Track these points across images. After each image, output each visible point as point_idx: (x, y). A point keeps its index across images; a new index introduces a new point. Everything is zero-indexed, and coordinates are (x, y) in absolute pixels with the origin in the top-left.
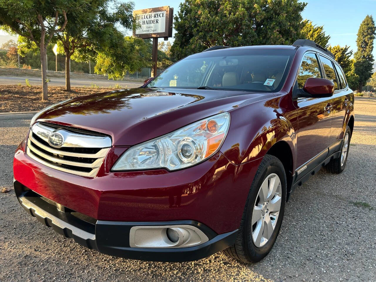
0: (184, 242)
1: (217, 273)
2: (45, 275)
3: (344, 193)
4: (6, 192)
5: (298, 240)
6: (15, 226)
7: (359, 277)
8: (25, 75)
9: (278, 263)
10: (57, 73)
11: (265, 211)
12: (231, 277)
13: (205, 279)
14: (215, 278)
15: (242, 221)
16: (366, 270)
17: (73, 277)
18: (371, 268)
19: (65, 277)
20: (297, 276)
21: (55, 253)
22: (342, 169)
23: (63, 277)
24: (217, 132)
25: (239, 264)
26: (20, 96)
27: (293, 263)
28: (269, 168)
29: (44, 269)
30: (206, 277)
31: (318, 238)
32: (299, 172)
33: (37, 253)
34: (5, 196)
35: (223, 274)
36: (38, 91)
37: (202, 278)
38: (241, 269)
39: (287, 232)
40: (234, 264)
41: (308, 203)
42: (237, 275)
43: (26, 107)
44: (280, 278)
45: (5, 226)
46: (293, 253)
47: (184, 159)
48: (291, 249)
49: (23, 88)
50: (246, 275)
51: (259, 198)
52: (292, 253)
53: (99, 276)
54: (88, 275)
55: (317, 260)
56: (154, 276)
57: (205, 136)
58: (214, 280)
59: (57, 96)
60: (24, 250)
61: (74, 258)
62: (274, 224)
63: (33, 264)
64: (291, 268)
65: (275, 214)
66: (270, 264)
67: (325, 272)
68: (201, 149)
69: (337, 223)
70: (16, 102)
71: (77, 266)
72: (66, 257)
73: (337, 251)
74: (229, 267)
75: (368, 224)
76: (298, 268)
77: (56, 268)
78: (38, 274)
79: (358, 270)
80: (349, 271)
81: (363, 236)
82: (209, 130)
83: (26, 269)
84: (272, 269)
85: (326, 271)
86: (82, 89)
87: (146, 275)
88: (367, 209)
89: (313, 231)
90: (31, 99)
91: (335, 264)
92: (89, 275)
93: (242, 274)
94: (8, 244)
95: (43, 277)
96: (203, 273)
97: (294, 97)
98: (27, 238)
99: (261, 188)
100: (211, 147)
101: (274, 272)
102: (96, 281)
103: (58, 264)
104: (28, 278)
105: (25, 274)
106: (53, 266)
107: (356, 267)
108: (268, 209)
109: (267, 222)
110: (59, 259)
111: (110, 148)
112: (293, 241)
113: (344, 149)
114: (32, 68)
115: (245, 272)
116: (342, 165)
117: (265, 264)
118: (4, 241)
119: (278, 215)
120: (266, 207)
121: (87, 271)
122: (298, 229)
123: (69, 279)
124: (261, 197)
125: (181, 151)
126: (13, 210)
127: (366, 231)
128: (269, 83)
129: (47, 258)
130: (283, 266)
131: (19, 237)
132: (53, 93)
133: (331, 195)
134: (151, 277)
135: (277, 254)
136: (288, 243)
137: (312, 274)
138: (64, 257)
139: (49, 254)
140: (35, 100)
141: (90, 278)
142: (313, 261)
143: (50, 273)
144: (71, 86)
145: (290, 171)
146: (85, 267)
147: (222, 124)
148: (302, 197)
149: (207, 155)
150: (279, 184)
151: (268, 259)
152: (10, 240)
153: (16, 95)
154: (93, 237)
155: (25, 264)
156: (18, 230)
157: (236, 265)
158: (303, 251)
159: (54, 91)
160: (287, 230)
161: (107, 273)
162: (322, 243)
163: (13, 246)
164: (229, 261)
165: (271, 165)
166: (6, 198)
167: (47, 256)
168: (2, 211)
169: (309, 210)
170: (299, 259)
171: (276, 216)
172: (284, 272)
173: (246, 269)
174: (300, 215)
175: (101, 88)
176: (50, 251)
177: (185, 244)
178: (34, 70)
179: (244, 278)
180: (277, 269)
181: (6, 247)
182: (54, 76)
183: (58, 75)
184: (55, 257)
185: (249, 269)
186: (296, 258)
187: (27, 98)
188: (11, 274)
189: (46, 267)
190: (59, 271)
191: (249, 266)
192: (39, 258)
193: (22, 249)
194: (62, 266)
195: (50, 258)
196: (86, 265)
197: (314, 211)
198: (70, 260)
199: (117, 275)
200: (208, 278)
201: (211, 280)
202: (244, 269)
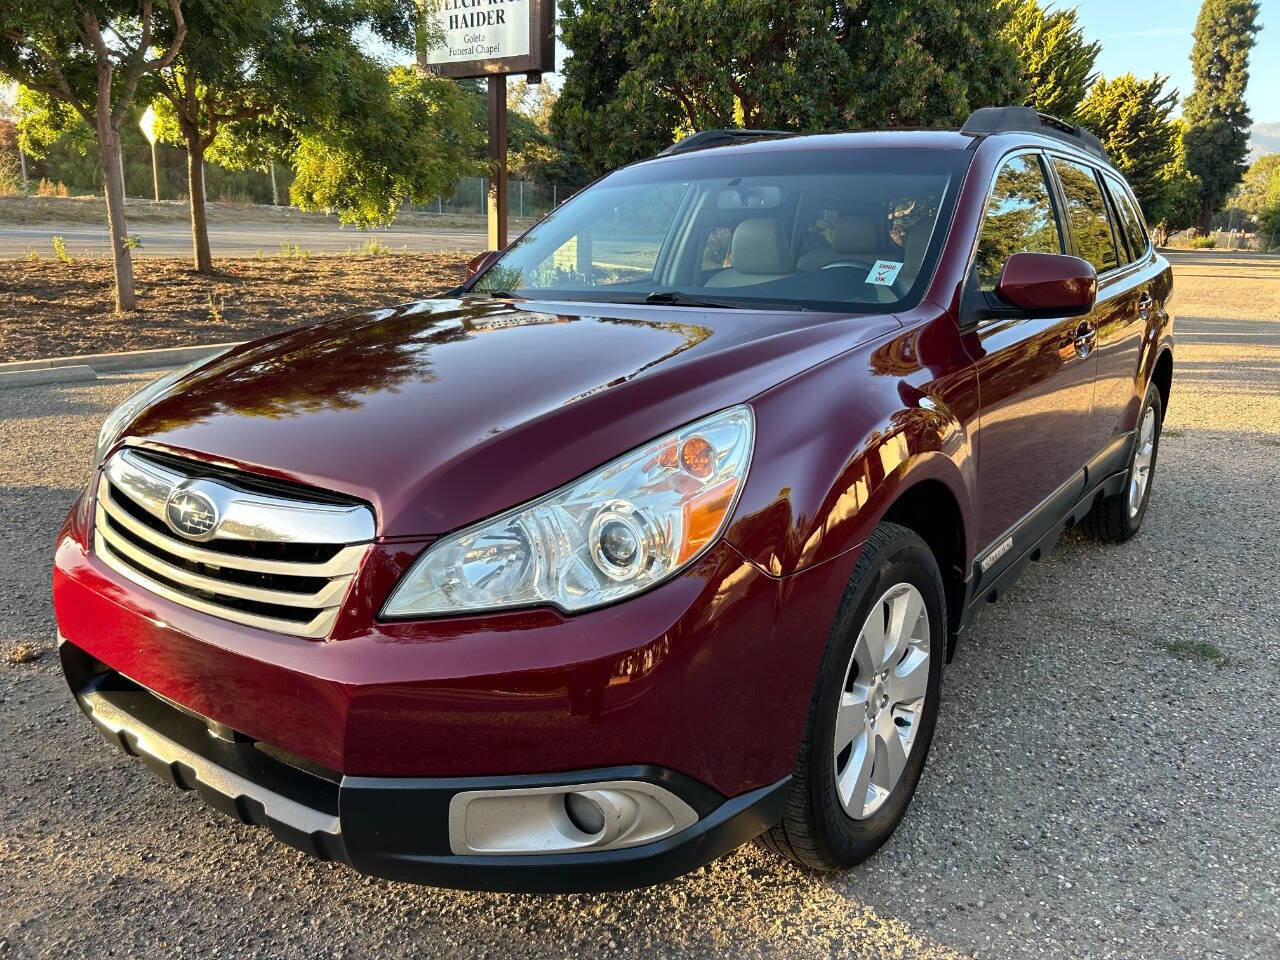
0: (620, 832)
1: (731, 908)
2: (184, 940)
3: (1138, 612)
4: (29, 659)
5: (984, 784)
6: (70, 779)
7: (1176, 900)
8: (49, 220)
9: (921, 864)
10: (161, 205)
11: (878, 703)
12: (775, 916)
13: (692, 930)
14: (723, 926)
15: (804, 746)
16: (1200, 876)
17: (275, 944)
18: (1214, 868)
19: (250, 946)
20: (981, 904)
21: (209, 865)
22: (1133, 525)
23: (241, 944)
24: (712, 474)
25: (798, 873)
26: (38, 298)
27: (971, 860)
28: (886, 568)
29: (180, 921)
30: (696, 923)
31: (1051, 773)
32: (986, 564)
33: (153, 867)
34: (25, 673)
35: (748, 910)
36: (100, 277)
37: (684, 927)
38: (807, 891)
39: (951, 758)
40: (783, 873)
41: (1019, 653)
42: (795, 909)
43: (64, 339)
44: (927, 913)
45: (37, 781)
46: (970, 828)
47: (614, 572)
48: (964, 816)
49: (45, 268)
50: (821, 909)
51: (855, 666)
52: (967, 829)
53: (357, 934)
54: (322, 934)
55: (1045, 849)
56: (532, 928)
57: (677, 491)
58: (723, 929)
59: (168, 296)
60: (108, 858)
61: (272, 879)
62: (907, 739)
63: (144, 905)
64: (964, 878)
65: (909, 708)
66: (896, 869)
67: (1069, 885)
68: (661, 534)
69: (1113, 719)
70: (25, 322)
71: (285, 905)
72: (246, 875)
73: (1109, 813)
74: (767, 884)
75: (1210, 717)
76: (985, 878)
77: (219, 917)
78: (162, 939)
79: (1172, 875)
80: (1143, 880)
81: (1193, 760)
82: (688, 468)
83: (122, 922)
84: (902, 886)
85: (1074, 885)
86: (250, 264)
87: (505, 926)
88: (1210, 664)
89: (1033, 749)
90: (76, 308)
91: (1101, 859)
92: (326, 932)
93: (808, 905)
94: (55, 842)
95: (179, 949)
96: (686, 910)
97: (965, 320)
98: (112, 817)
99: (863, 636)
100: (695, 527)
101: (910, 896)
103: (222, 900)
104: (131, 952)
105: (119, 941)
106: (207, 911)
107: (1167, 868)
108: (886, 697)
109: (886, 738)
110: (224, 884)
111: (373, 545)
112: (970, 786)
113: (1141, 461)
114: (70, 193)
115: (817, 899)
116: (1134, 512)
117: (882, 870)
118: (40, 832)
119: (920, 710)
120: (880, 689)
121: (318, 922)
122: (988, 746)
123: (263, 950)
124: (861, 662)
125: (599, 545)
126: (59, 721)
127: (1205, 742)
128: (881, 276)
129: (186, 882)
130: (937, 872)
131: (88, 817)
132: (152, 285)
133: (1096, 622)
134: (522, 930)
135: (919, 834)
136: (956, 795)
137: (1027, 895)
138: (239, 877)
139: (192, 870)
140: (91, 310)
141: (328, 943)
142: (1031, 851)
143: (201, 932)
144: (214, 254)
145: (955, 567)
146: (309, 906)
147: (729, 446)
148: (1001, 631)
149: (682, 556)
150: (922, 613)
151: (892, 853)
152: (60, 828)
153: (24, 298)
154: (333, 826)
155: (118, 907)
156: (80, 790)
157: (789, 878)
158: (1003, 820)
159: (154, 278)
160: (950, 750)
161: (383, 925)
162: (1061, 788)
163: (72, 846)
164: (769, 866)
165: (893, 559)
166: (30, 680)
167: (186, 877)
168: (23, 726)
169: (1023, 675)
170: (989, 848)
171: (914, 713)
172: (940, 893)
173: (821, 889)
174: (995, 696)
175: (319, 258)
176: (193, 860)
177: (626, 838)
178: (79, 201)
179: (816, 920)
180: (920, 884)
181: (48, 851)
182: (150, 217)
183: (164, 214)
184: (212, 880)
185: (830, 890)
186: (978, 846)
187: (65, 307)
188: (74, 943)
189: (184, 913)
190: (228, 925)
191: (831, 878)
192: (160, 883)
193: (103, 855)
194: (234, 908)
195: (196, 881)
196: (314, 902)
197: (1041, 680)
198: (259, 888)
199: (413, 930)
200: (702, 923)
201: (712, 932)
202: (816, 890)
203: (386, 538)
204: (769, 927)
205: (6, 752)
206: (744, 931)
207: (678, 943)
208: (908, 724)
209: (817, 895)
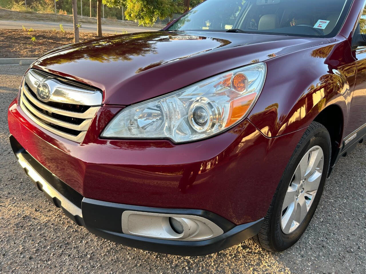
0: (190, 235)
1: (233, 260)
2: (40, 242)
5: (335, 224)
8: (62, 21)
9: (310, 253)
10: (92, 19)
11: (300, 191)
12: (250, 266)
13: (218, 267)
14: (230, 267)
15: (270, 207)
17: (69, 248)
19: (60, 247)
20: (333, 273)
21: (55, 215)
23: (58, 246)
24: (245, 90)
25: (261, 249)
26: (54, 41)
27: (329, 254)
28: (313, 139)
29: (40, 235)
30: (220, 264)
31: (362, 223)
32: (346, 142)
33: (38, 214)
35: (240, 262)
36: (71, 36)
37: (215, 265)
38: (263, 257)
39: (322, 212)
40: (255, 248)
41: (349, 176)
42: (258, 264)
45: (12, 179)
46: (329, 241)
47: (197, 127)
48: (327, 236)
49: (57, 33)
50: (268, 266)
51: (294, 176)
52: (328, 241)
53: (97, 249)
54: (85, 247)
55: (360, 253)
56: (159, 256)
57: (228, 96)
58: (230, 268)
60: (25, 208)
62: (309, 204)
63: (31, 227)
64: (327, 261)
65: (311, 193)
66: (299, 254)
68: (219, 114)
70: (49, 47)
71: (76, 234)
74: (248, 252)
76: (335, 262)
77: (53, 235)
78: (33, 240)
82: (235, 87)
83: (22, 232)
84: (301, 261)
87: (149, 254)
89: (355, 213)
92: (87, 246)
93: (263, 263)
94: (10, 200)
95: (37, 245)
96: (216, 258)
97: (353, 45)
98: (30, 194)
99: (299, 165)
100: (235, 112)
101: (304, 266)
102: (93, 255)
103: (56, 229)
104: (22, 244)
105: (19, 239)
106: (50, 232)
108: (303, 189)
109: (301, 204)
110: (58, 223)
111: (100, 107)
112: (330, 224)
114: (68, 14)
115: (267, 261)
117: (293, 252)
118: (7, 196)
119: (315, 194)
120: (302, 186)
121: (85, 242)
122: (337, 209)
123: (65, 250)
124: (297, 176)
125: (192, 116)
128: (320, 26)
129: (46, 220)
130: (316, 257)
131: (23, 193)
134: (155, 257)
135: (309, 241)
136: (324, 227)
137: (352, 272)
138: (64, 221)
139: (49, 216)
141: (87, 251)
142: (354, 254)
143: (46, 240)
144: (103, 32)
145: (336, 142)
146: (84, 235)
147: (253, 79)
148: (342, 167)
149: (228, 124)
150: (322, 158)
151: (298, 247)
152: (13, 196)
153: (50, 41)
155: (22, 227)
156: (24, 184)
157: (257, 251)
158: (343, 239)
159: (86, 37)
160: (322, 209)
161: (107, 246)
163: (15, 203)
164: (250, 245)
165: (316, 136)
167: (47, 219)
168: (13, 161)
169: (351, 184)
170: (337, 250)
171: (312, 196)
172: (317, 266)
173: (269, 258)
174: (340, 190)
176: (51, 213)
177: (191, 238)
178: (70, 16)
179: (266, 270)
180: (309, 262)
181: (7, 204)
182: (88, 22)
183: (92, 21)
184: (55, 221)
185: (272, 258)
186: (333, 249)
187: (60, 44)
188: (4, 237)
189: (42, 232)
190: (56, 238)
191: (273, 254)
192: (38, 220)
193: (23, 207)
194: (60, 232)
195: (49, 221)
196: (86, 234)
197: (358, 186)
198: (69, 226)
199: (117, 250)
200: (222, 265)
201: (225, 269)
202: (267, 258)
203: (106, 105)
204: (248, 271)
205: (6, 169)
206: (238, 270)
207: (212, 271)
208: (310, 199)
209: (267, 260)
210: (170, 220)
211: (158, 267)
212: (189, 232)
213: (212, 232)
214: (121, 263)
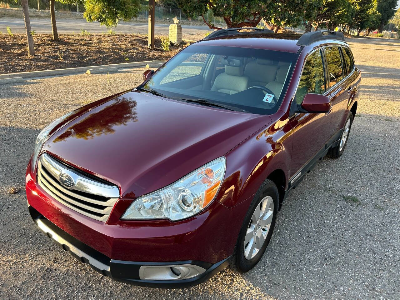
1: (214, 282)
2: (67, 289)
3: (336, 185)
4: (15, 193)
5: (286, 244)
6: (31, 235)
7: (333, 283)
8: (4, 16)
9: (266, 270)
10: (40, 12)
11: (258, 227)
12: (226, 286)
13: (203, 289)
15: (236, 246)
16: (341, 276)
17: (91, 290)
18: (345, 274)
19: (85, 291)
20: (281, 283)
21: (72, 265)
22: (340, 153)
23: (83, 290)
25: (233, 272)
26: (3, 50)
27: (280, 269)
28: (262, 195)
29: (65, 283)
31: (305, 241)
32: (292, 182)
33: (57, 265)
34: (14, 198)
35: (219, 283)
37: (201, 288)
38: (235, 278)
39: (278, 235)
40: (229, 272)
41: (301, 199)
42: (231, 283)
43: (13, 66)
44: (267, 285)
45: (21, 235)
48: (280, 255)
49: (5, 38)
50: (238, 283)
51: (252, 221)
52: (280, 259)
53: (113, 288)
55: (300, 266)
58: (212, 289)
59: (45, 50)
60: (44, 261)
61: (90, 270)
62: (265, 234)
63: (55, 277)
64: (278, 275)
66: (259, 271)
67: (305, 278)
69: (325, 223)
71: (94, 278)
72: (83, 268)
73: (319, 255)
74: (225, 275)
75: (352, 223)
76: (283, 275)
77: (76, 281)
79: (334, 275)
80: (326, 277)
81: (345, 238)
83: (49, 283)
84: (261, 277)
85: (307, 278)
86: (71, 37)
88: (355, 204)
90: (16, 53)
91: (315, 270)
92: (105, 287)
94: (29, 256)
95: (66, 291)
97: (291, 114)
98: (44, 248)
101: (262, 280)
102: (112, 293)
103: (76, 276)
104: (53, 292)
105: (49, 289)
106: (73, 279)
107: (333, 272)
108: (260, 225)
109: (259, 237)
110: (77, 271)
111: (118, 199)
112: (282, 245)
114: (11, 7)
115: (237, 280)
116: (341, 149)
117: (256, 271)
118: (24, 253)
119: (270, 226)
120: (258, 224)
121: (103, 284)
122: (289, 231)
123: (89, 292)
124: (254, 219)
125: (181, 200)
126: (26, 215)
127: (349, 231)
130: (270, 272)
131: (37, 248)
132: (39, 45)
133: (325, 189)
135: (267, 260)
136: (278, 248)
137: (294, 281)
139: (67, 266)
140: (21, 54)
141: (106, 290)
142: (297, 266)
143: (71, 286)
145: (282, 186)
146: (100, 279)
149: (204, 205)
151: (259, 266)
152: (29, 251)
154: (108, 269)
155: (48, 278)
156: (34, 238)
157: (230, 274)
158: (290, 256)
159: (40, 42)
160: (278, 232)
162: (307, 246)
163: (33, 258)
165: (263, 193)
166: (16, 200)
167: (66, 268)
168: (15, 216)
170: (285, 265)
171: (268, 227)
172: (270, 279)
173: (239, 277)
174: (293, 214)
175: (93, 35)
176: (68, 263)
177: (186, 277)
178: (14, 10)
179: (237, 287)
180: (265, 276)
181: (27, 259)
182: (37, 16)
183: (41, 15)
184: (73, 269)
185: (241, 277)
186: (282, 264)
187: (12, 53)
188: (37, 289)
189: (66, 280)
190: (79, 284)
191: (241, 274)
192: (59, 270)
193: (42, 261)
194: (80, 279)
195: (68, 270)
196: (101, 277)
198: (86, 272)
199: (128, 287)
200: (206, 287)
201: (209, 290)
202: (237, 277)
203: (123, 197)
204: (224, 289)
205: (12, 225)
206: (217, 290)
207: (200, 293)
208: (266, 231)
209: (237, 279)
210: (171, 269)
211: (162, 295)
212: (184, 275)
213: (198, 272)
214: (134, 296)
